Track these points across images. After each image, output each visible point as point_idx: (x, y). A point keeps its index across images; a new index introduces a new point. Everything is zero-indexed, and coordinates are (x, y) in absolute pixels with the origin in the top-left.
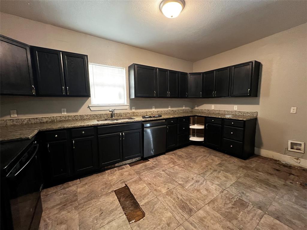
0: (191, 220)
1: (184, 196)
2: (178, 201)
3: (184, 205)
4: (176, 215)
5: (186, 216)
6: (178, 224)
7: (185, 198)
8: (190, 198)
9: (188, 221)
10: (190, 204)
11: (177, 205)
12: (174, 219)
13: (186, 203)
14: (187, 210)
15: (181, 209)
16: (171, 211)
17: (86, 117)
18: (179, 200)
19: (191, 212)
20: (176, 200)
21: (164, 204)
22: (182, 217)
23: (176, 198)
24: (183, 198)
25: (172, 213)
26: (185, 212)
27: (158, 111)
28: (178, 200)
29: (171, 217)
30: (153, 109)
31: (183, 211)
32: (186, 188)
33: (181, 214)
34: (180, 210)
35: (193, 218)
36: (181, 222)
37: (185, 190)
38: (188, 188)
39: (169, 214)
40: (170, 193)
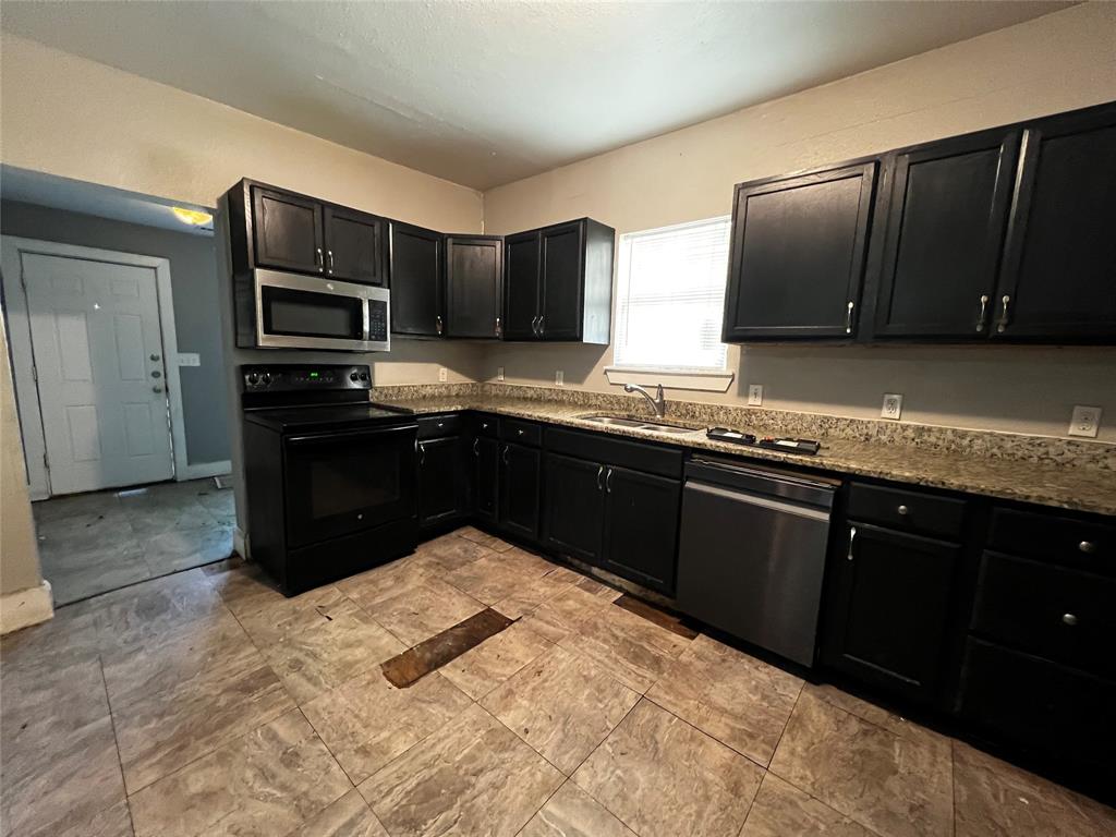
0: (365, 822)
1: (491, 798)
2: (461, 772)
3: (443, 799)
4: (394, 769)
5: (386, 804)
6: (357, 776)
7: (479, 801)
8: (482, 825)
9: (364, 809)
10: (445, 820)
11: (441, 771)
12: (381, 764)
13: (449, 807)
14: (413, 807)
15: (418, 784)
16: (413, 754)
17: (593, 402)
18: (466, 779)
19: (404, 823)
20: (465, 767)
21: (445, 728)
22: (385, 789)
23: (477, 765)
24: (480, 793)
25: (402, 757)
26: (404, 802)
27: (920, 430)
28: (466, 774)
29: (389, 755)
30: (885, 413)
31: (408, 793)
32: (551, 807)
33: (397, 785)
34: (414, 782)
35: (376, 831)
36: (363, 788)
37: (531, 804)
38: (550, 815)
39: (400, 746)
40: (502, 740)
